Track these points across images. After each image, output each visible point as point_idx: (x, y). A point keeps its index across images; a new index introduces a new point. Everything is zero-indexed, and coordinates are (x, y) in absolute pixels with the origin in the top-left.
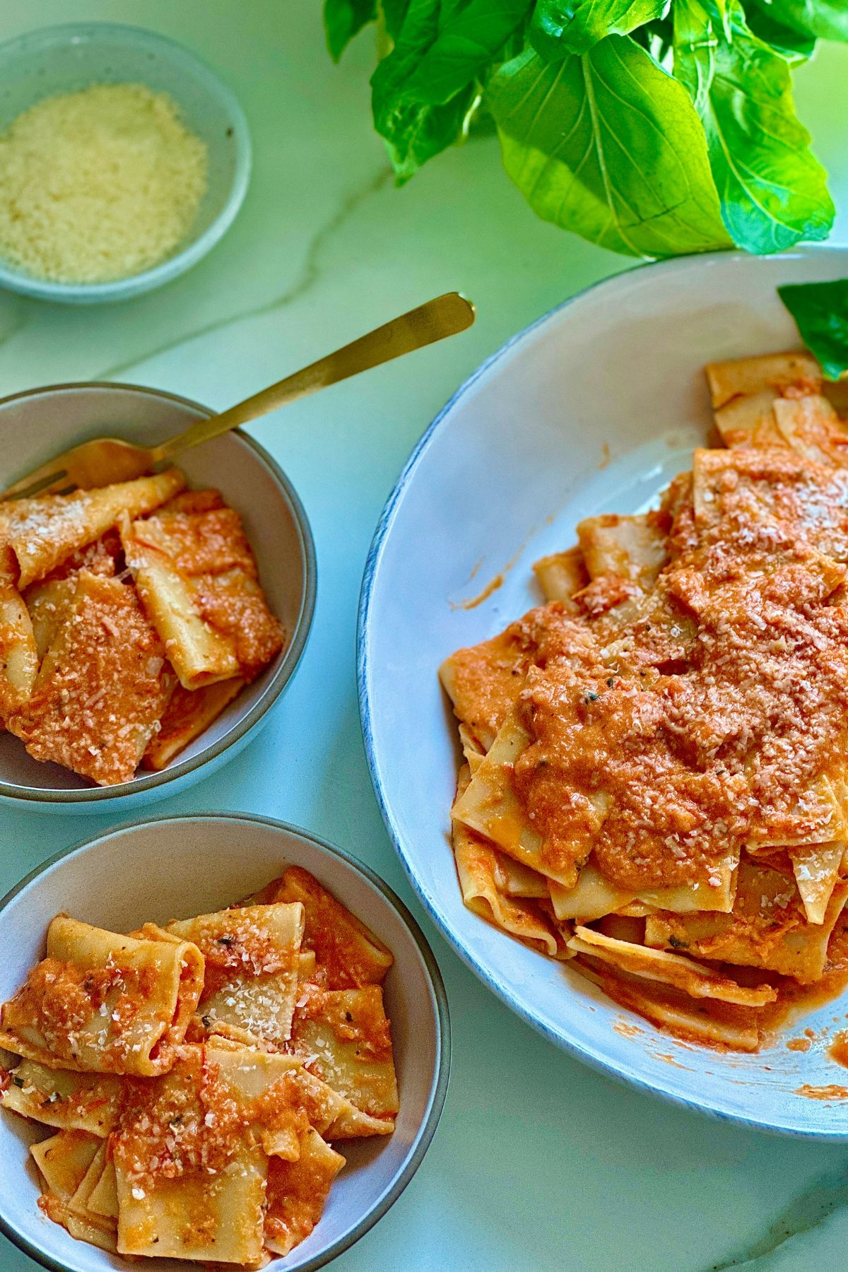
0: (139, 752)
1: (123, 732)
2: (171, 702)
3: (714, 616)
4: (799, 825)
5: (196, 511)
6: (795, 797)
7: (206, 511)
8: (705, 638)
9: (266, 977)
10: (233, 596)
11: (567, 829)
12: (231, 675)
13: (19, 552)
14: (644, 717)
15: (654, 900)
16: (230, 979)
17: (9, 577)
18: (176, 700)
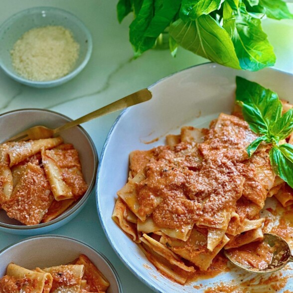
0: (40, 218)
1: (36, 211)
2: (52, 204)
3: (207, 157)
4: (213, 221)
5: (65, 149)
6: (214, 213)
7: (68, 149)
8: (203, 163)
9: (71, 286)
10: (73, 174)
11: (146, 205)
12: (70, 198)
13: (10, 155)
14: (178, 180)
15: (165, 231)
16: (60, 286)
17: (7, 163)
18: (53, 204)
